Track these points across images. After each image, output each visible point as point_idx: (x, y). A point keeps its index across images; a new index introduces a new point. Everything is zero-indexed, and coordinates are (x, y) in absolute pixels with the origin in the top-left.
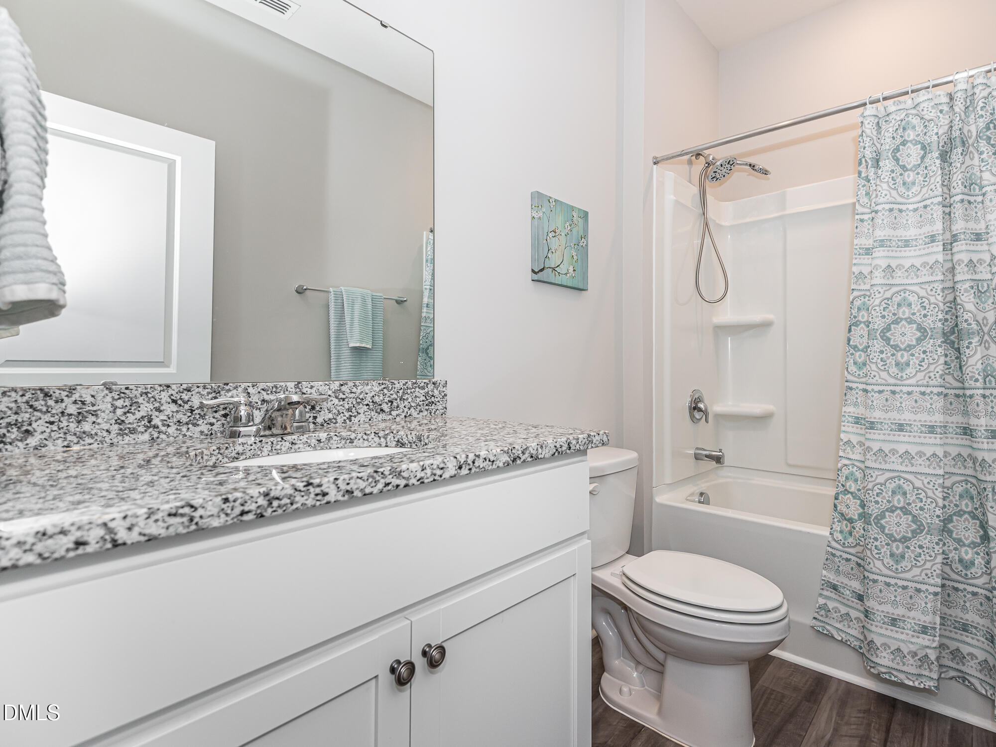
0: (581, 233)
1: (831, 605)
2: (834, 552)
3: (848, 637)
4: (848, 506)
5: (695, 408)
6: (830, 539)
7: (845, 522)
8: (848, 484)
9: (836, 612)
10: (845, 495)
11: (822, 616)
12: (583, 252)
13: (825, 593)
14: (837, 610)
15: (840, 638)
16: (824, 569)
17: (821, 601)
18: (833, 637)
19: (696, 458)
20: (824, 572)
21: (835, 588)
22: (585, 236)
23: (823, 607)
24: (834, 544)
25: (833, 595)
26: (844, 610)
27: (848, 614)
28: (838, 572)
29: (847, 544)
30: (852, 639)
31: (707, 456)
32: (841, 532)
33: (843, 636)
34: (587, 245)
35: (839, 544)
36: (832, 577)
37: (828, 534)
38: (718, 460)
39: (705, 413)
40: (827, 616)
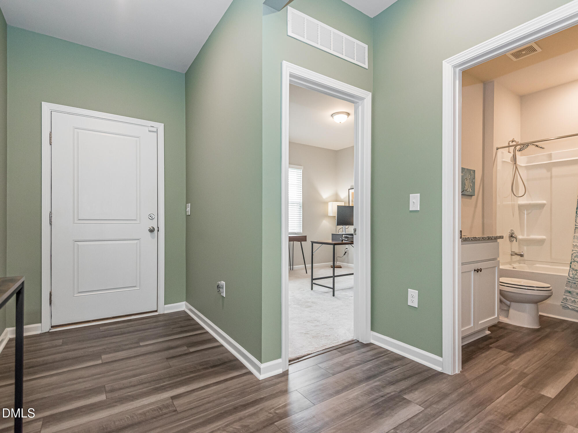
0: (473, 177)
1: (568, 298)
2: (570, 281)
3: (575, 308)
4: (575, 266)
5: (511, 236)
6: (568, 277)
7: (574, 271)
8: (575, 259)
9: (570, 300)
10: (574, 262)
11: (565, 301)
12: (474, 183)
13: (566, 294)
14: (570, 299)
15: (571, 308)
16: (566, 286)
17: (564, 297)
18: (569, 308)
19: (512, 255)
20: (566, 288)
21: (570, 292)
22: (474, 178)
23: (566, 299)
24: (570, 278)
25: (569, 295)
26: (573, 299)
27: (574, 300)
28: (571, 287)
29: (574, 278)
30: (576, 308)
31: (515, 254)
32: (572, 274)
33: (573, 307)
34: (475, 181)
35: (572, 278)
36: (569, 289)
37: (567, 275)
38: (522, 256)
39: (516, 238)
40: (566, 301)
